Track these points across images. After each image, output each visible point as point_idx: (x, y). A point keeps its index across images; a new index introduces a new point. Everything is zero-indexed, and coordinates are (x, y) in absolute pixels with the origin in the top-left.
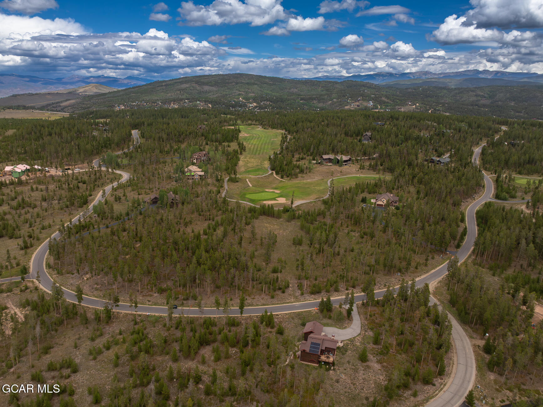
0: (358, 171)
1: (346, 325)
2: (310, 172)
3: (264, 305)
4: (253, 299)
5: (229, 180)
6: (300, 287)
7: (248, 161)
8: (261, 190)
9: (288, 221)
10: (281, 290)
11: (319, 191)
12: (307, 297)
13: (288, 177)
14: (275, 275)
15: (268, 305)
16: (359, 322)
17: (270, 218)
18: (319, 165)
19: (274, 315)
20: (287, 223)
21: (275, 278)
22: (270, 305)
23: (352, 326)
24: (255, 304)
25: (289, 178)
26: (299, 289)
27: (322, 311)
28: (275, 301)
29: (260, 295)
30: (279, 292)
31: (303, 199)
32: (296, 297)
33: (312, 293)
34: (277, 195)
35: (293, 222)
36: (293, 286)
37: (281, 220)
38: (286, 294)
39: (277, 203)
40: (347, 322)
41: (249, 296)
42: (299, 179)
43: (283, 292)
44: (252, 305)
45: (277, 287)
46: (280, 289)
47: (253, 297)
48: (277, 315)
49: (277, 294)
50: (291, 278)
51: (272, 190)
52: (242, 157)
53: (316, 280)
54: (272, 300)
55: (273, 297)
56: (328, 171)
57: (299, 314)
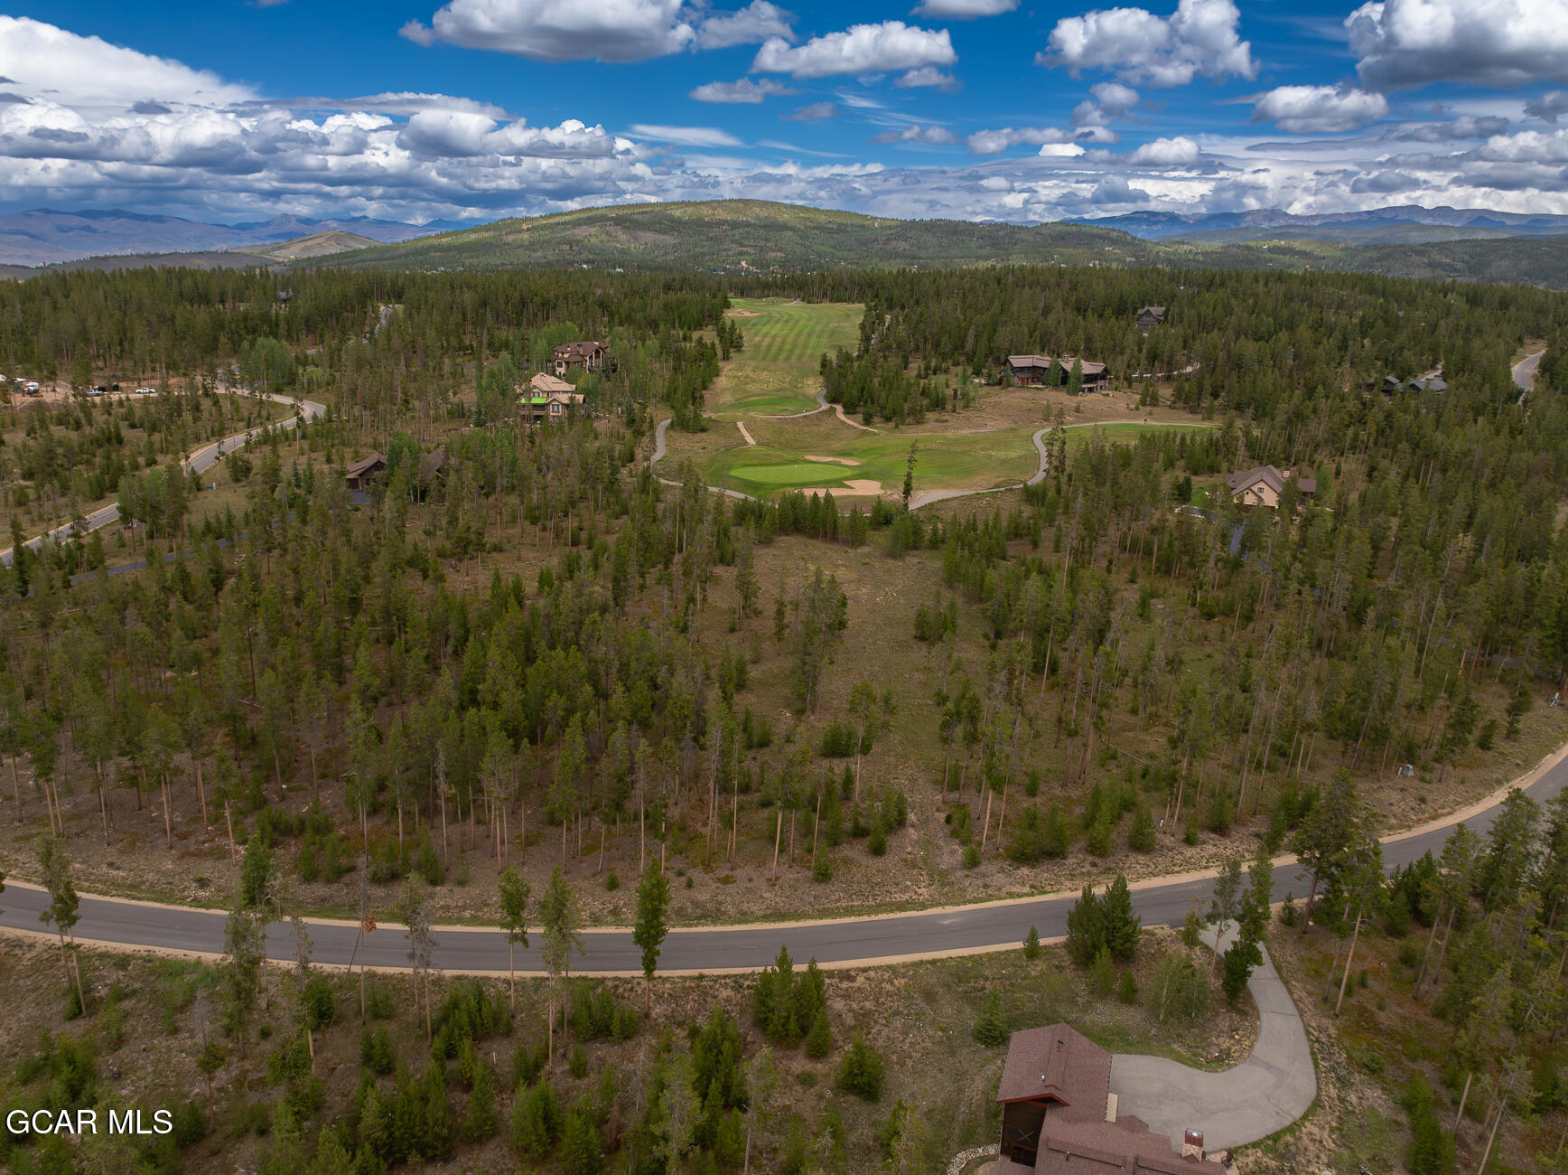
0: (1137, 409)
1: (1225, 1043)
2: (966, 407)
3: (779, 916)
4: (726, 881)
5: (672, 426)
6: (959, 825)
7: (747, 377)
8: (791, 457)
9: (893, 556)
10: (867, 841)
11: (1004, 462)
12: (999, 879)
13: (888, 420)
14: (839, 766)
15: (797, 916)
16: (1295, 1024)
17: (818, 543)
18: (997, 388)
19: (831, 974)
20: (890, 562)
21: (839, 781)
22: (806, 916)
23: (1260, 1049)
24: (731, 910)
25: (892, 425)
26: (954, 834)
27: (1083, 955)
28: (834, 893)
29: (761, 864)
30: (855, 851)
31: (946, 486)
32: (941, 878)
33: (1024, 856)
34: (849, 473)
35: (912, 560)
36: (924, 822)
37: (864, 550)
38: (890, 861)
39: (849, 497)
40: (1224, 1024)
41: (708, 867)
42: (928, 426)
43: (878, 850)
44: (716, 916)
45: (848, 826)
46: (859, 833)
47: (724, 873)
48: (846, 975)
49: (846, 861)
50: (913, 781)
51: (830, 459)
52: (727, 368)
53: (1032, 792)
54: (819, 889)
55: (823, 876)
56: (1031, 406)
57: (962, 972)
